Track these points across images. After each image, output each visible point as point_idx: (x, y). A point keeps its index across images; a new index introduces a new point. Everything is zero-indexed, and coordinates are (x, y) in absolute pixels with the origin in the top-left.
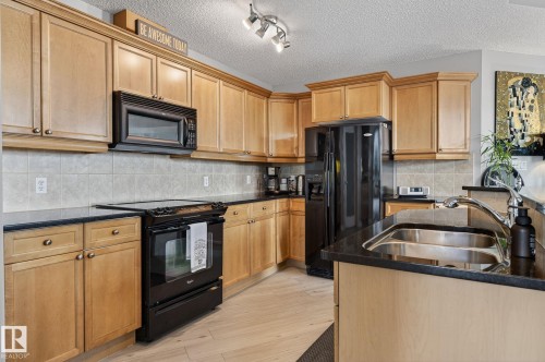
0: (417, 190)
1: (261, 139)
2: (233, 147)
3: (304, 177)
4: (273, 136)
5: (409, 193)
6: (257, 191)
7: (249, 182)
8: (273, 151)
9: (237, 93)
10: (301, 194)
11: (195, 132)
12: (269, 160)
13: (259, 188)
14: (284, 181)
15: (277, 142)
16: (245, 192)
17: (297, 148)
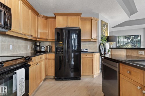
0: (87, 50)
1: (35, 31)
2: (26, 32)
3: (50, 46)
4: (40, 31)
5: (85, 51)
6: (31, 52)
7: (28, 48)
8: (39, 36)
9: (28, 10)
10: (49, 52)
11: (10, 20)
12: (38, 40)
13: (32, 51)
14: (43, 47)
15: (41, 33)
16: (27, 52)
17: (48, 36)
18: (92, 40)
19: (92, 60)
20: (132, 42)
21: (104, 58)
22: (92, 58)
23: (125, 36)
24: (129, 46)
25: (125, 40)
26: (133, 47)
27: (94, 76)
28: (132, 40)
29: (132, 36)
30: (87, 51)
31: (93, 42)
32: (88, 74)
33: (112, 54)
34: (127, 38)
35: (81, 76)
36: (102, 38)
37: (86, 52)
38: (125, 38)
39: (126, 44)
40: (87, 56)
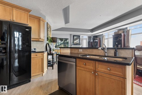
18: (40, 40)
19: (42, 59)
20: (64, 43)
21: (59, 56)
22: (42, 58)
23: (60, 39)
24: (62, 46)
25: (60, 41)
26: (65, 46)
27: (44, 74)
28: (64, 42)
29: (64, 39)
30: (35, 50)
31: (40, 42)
32: (38, 74)
33: (61, 52)
34: (61, 40)
35: (32, 77)
36: (47, 38)
37: (35, 52)
38: (60, 40)
39: (60, 44)
40: (37, 55)
